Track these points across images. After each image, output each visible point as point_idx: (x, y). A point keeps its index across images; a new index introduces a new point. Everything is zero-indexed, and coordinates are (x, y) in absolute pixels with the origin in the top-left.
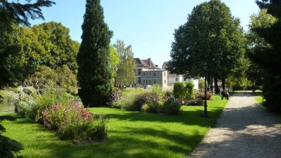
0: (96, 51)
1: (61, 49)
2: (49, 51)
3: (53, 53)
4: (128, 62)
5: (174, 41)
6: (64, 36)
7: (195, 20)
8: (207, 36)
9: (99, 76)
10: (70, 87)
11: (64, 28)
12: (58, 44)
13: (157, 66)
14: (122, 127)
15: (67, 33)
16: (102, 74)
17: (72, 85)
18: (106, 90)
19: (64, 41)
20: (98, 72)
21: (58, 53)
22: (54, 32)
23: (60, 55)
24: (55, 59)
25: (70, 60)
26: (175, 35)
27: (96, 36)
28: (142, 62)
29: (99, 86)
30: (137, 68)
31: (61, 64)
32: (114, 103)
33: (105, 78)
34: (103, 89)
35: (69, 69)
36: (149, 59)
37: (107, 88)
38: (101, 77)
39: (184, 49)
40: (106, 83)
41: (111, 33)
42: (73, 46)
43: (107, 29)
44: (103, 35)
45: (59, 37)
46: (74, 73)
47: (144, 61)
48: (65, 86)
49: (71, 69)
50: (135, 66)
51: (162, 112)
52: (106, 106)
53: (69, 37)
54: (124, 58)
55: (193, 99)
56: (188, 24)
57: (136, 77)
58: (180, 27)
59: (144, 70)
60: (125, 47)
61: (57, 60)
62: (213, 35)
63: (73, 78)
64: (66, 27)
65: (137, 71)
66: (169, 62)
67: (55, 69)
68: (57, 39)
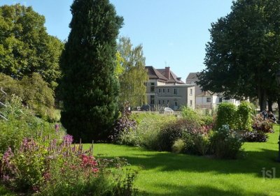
0: (94, 48)
1: (31, 47)
2: (11, 50)
3: (16, 54)
4: (135, 71)
5: (211, 41)
6: (36, 28)
7: (243, 10)
8: (260, 34)
9: (98, 90)
10: (43, 109)
11: (36, 15)
12: (25, 40)
13: (179, 79)
14: (156, 185)
15: (42, 24)
16: (103, 88)
17: (46, 105)
18: (109, 114)
19: (36, 35)
20: (97, 84)
21: (25, 53)
22: (19, 21)
23: (28, 57)
24: (19, 63)
25: (43, 66)
26: (212, 32)
27: (95, 24)
28: (157, 73)
29: (97, 107)
30: (149, 81)
31: (29, 72)
32: (123, 137)
33: (109, 93)
34: (103, 113)
35: (42, 80)
36: (167, 69)
37: (110, 110)
38: (100, 92)
39: (225, 53)
40: (109, 103)
41: (119, 21)
42: (50, 45)
43: (113, 14)
44: (107, 23)
45: (27, 29)
46: (50, 86)
47: (159, 70)
48: (35, 106)
49: (45, 79)
50: (147, 78)
51: (208, 153)
52: (109, 141)
53: (43, 30)
54: (129, 65)
55: (248, 130)
56: (231, 17)
57: (147, 96)
58: (220, 21)
59: (159, 84)
60: (133, 48)
61: (23, 65)
62: (270, 34)
63: (49, 94)
64: (40, 14)
65: (150, 86)
66: (202, 73)
67: (20, 79)
68: (24, 32)
